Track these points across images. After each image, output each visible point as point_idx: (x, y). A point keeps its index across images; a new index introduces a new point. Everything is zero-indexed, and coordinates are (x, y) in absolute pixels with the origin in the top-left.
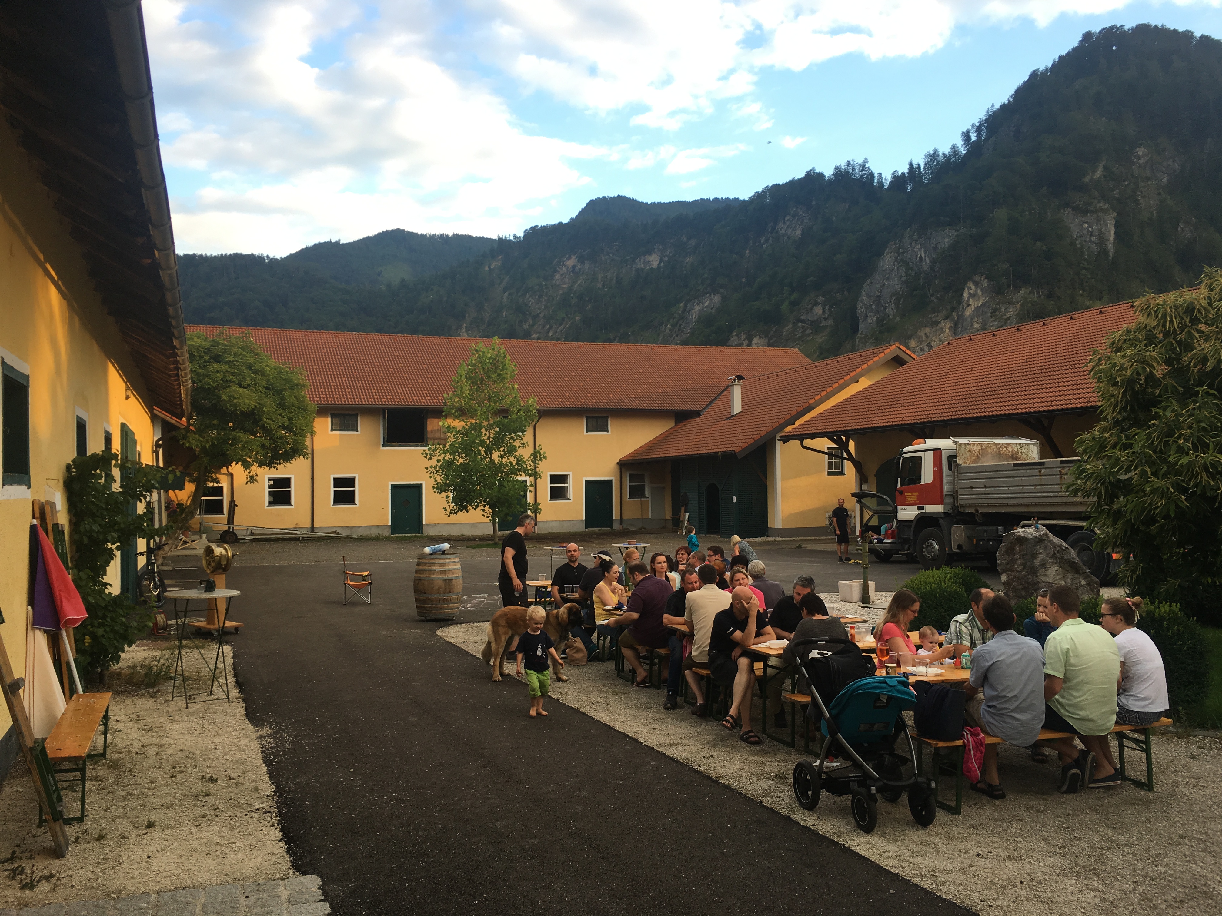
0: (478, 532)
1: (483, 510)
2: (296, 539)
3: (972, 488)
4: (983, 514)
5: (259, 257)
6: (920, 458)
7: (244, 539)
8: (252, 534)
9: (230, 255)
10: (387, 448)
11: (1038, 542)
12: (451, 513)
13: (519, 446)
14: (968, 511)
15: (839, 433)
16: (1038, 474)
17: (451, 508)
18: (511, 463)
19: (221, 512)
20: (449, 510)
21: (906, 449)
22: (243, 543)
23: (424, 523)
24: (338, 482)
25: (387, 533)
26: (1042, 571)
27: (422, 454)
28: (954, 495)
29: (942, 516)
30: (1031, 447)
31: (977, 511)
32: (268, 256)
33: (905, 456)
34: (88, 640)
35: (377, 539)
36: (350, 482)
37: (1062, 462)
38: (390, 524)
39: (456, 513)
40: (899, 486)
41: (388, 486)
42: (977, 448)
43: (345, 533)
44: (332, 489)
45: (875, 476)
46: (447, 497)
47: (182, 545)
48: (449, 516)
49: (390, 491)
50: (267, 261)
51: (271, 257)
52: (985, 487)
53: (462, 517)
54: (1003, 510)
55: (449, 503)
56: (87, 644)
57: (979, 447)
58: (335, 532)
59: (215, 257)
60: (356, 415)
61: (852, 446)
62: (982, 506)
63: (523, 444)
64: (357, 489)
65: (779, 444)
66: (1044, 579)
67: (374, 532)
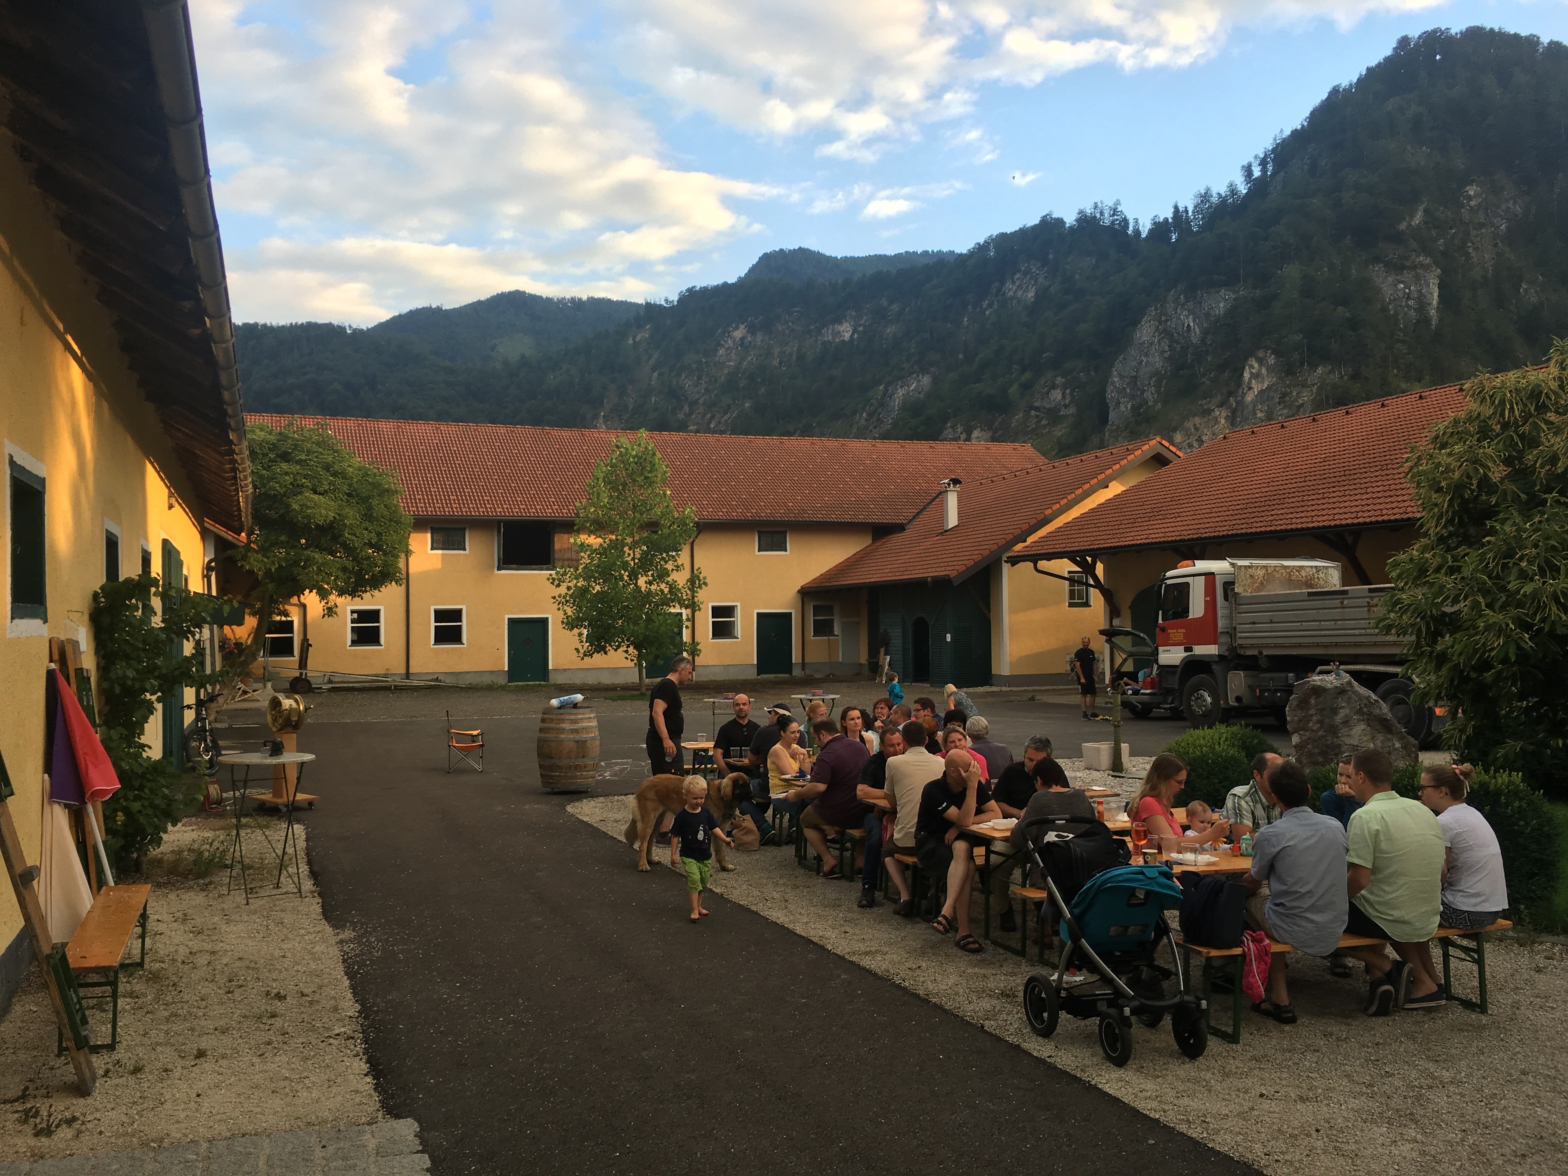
0: (619, 680)
1: (626, 652)
2: (387, 689)
3: (1254, 623)
4: (1269, 657)
5: (339, 327)
6: (1187, 585)
7: (321, 688)
8: (330, 682)
9: (302, 324)
10: (503, 572)
11: (1339, 693)
12: (585, 655)
13: (673, 570)
14: (1249, 653)
15: (1083, 553)
16: (1340, 605)
17: (585, 648)
18: (662, 591)
19: (291, 653)
20: (582, 651)
21: (1169, 574)
22: (318, 693)
23: (550, 667)
24: (440, 615)
25: (503, 681)
26: (1344, 731)
27: (548, 579)
28: (1231, 633)
29: (1216, 659)
30: (1331, 571)
31: (1261, 653)
32: (350, 327)
33: (1169, 582)
34: (120, 817)
35: (490, 688)
36: (456, 615)
37: (1371, 590)
38: (506, 669)
39: (591, 655)
40: (1160, 621)
41: (504, 619)
42: (1261, 573)
43: (450, 681)
44: (433, 624)
45: (1130, 607)
46: (580, 635)
47: (241, 695)
48: (583, 659)
49: (506, 627)
50: (349, 332)
51: (354, 327)
52: (1272, 622)
53: (598, 660)
54: (1295, 652)
55: (582, 642)
56: (119, 823)
57: (1264, 571)
58: (437, 680)
59: (283, 326)
60: (464, 530)
61: (1100, 569)
62: (1267, 646)
63: (678, 567)
64: (464, 623)
65: (1006, 567)
66: (1348, 741)
67: (487, 680)
